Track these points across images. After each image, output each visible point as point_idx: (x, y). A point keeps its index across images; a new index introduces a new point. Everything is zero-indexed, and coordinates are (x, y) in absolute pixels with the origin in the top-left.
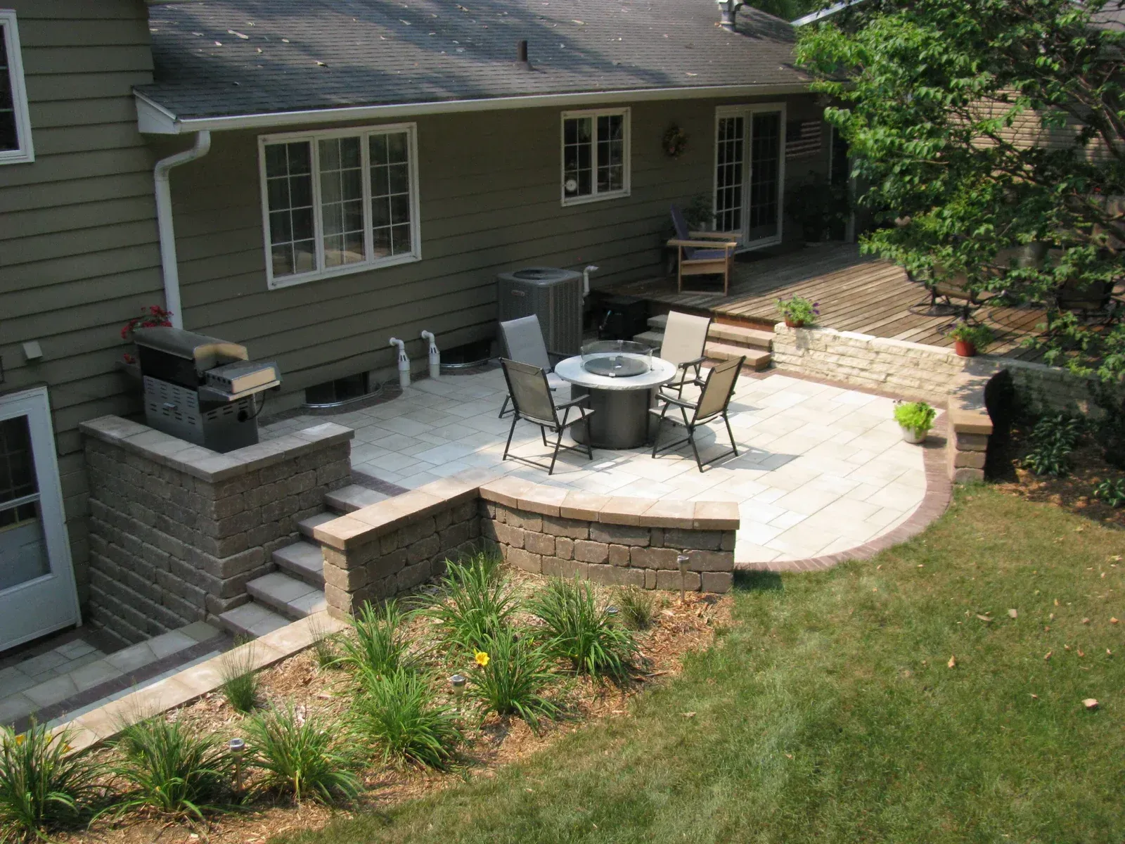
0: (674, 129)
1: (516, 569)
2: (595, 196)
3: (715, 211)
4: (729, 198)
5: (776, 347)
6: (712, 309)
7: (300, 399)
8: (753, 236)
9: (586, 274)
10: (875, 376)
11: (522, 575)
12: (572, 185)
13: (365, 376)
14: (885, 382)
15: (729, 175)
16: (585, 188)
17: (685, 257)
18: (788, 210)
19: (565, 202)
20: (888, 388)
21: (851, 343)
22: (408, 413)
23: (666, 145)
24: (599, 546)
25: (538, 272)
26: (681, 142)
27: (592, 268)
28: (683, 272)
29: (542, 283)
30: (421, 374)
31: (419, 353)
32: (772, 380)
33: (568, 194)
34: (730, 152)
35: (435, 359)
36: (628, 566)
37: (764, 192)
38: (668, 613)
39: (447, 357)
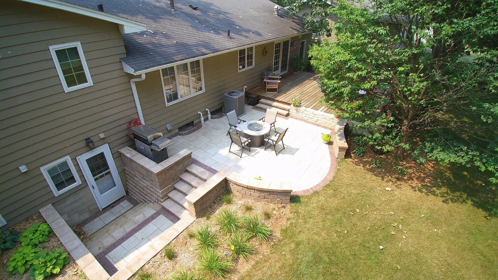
0: (265, 48)
1: (236, 196)
2: (247, 68)
3: (273, 67)
4: (276, 63)
5: (290, 110)
6: (275, 99)
7: (177, 131)
8: (281, 72)
9: (244, 88)
10: (314, 120)
11: (238, 198)
12: (241, 67)
13: (193, 122)
14: (317, 121)
15: (277, 58)
16: (244, 67)
17: (268, 84)
18: (290, 65)
19: (239, 71)
20: (317, 123)
21: (309, 112)
22: (204, 134)
23: (263, 53)
24: (257, 194)
25: (233, 92)
26: (266, 51)
27: (246, 87)
28: (267, 88)
29: (235, 97)
30: (206, 119)
31: (205, 114)
32: (290, 119)
33: (240, 69)
34: (277, 52)
35: (209, 116)
36: (264, 198)
37: (284, 61)
38: (275, 212)
39: (212, 113)
